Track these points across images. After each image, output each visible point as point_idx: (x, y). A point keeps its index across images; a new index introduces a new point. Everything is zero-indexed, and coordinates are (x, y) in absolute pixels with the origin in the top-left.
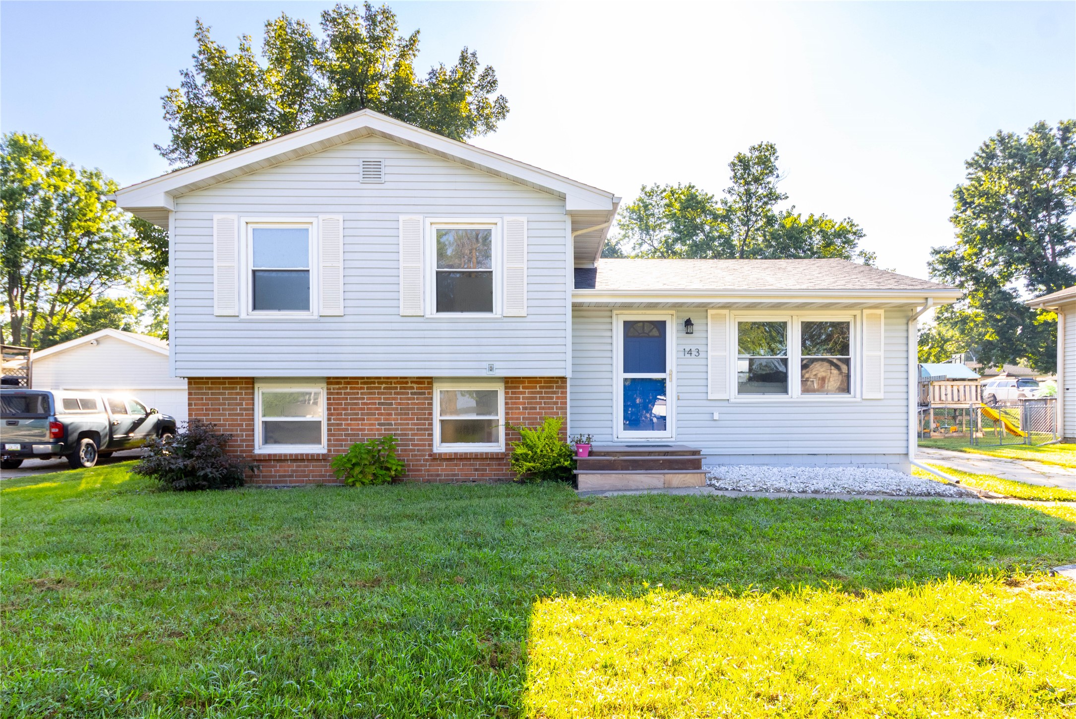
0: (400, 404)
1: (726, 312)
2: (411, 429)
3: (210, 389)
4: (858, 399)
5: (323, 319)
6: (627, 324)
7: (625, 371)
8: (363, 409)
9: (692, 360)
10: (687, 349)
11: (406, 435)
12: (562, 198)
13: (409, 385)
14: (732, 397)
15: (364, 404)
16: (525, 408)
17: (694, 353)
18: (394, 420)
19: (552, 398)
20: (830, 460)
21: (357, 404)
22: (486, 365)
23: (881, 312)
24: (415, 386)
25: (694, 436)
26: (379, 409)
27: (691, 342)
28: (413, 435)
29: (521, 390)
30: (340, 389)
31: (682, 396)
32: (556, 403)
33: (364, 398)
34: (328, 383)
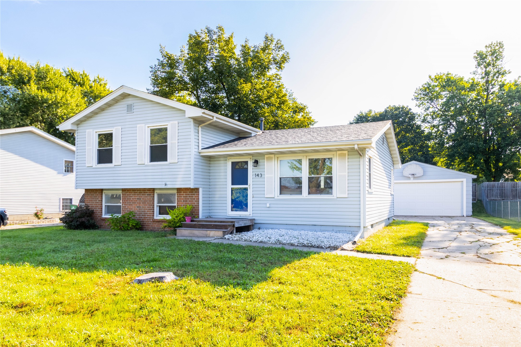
0: (143, 199)
1: (273, 156)
2: (147, 209)
3: (90, 193)
4: (335, 198)
5: (116, 167)
6: (233, 163)
7: (232, 184)
8: (132, 201)
9: (258, 179)
10: (257, 174)
11: (145, 211)
12: (184, 112)
13: (146, 191)
14: (276, 196)
15: (133, 199)
16: (184, 201)
17: (260, 176)
18: (142, 205)
19: (193, 197)
20: (323, 228)
21: (130, 199)
22: (164, 183)
23: (346, 152)
24: (148, 192)
25: (260, 214)
26: (137, 201)
27: (258, 171)
28: (147, 211)
29: (182, 193)
30: (125, 193)
31: (255, 196)
32: (194, 199)
33: (133, 197)
34: (123, 191)
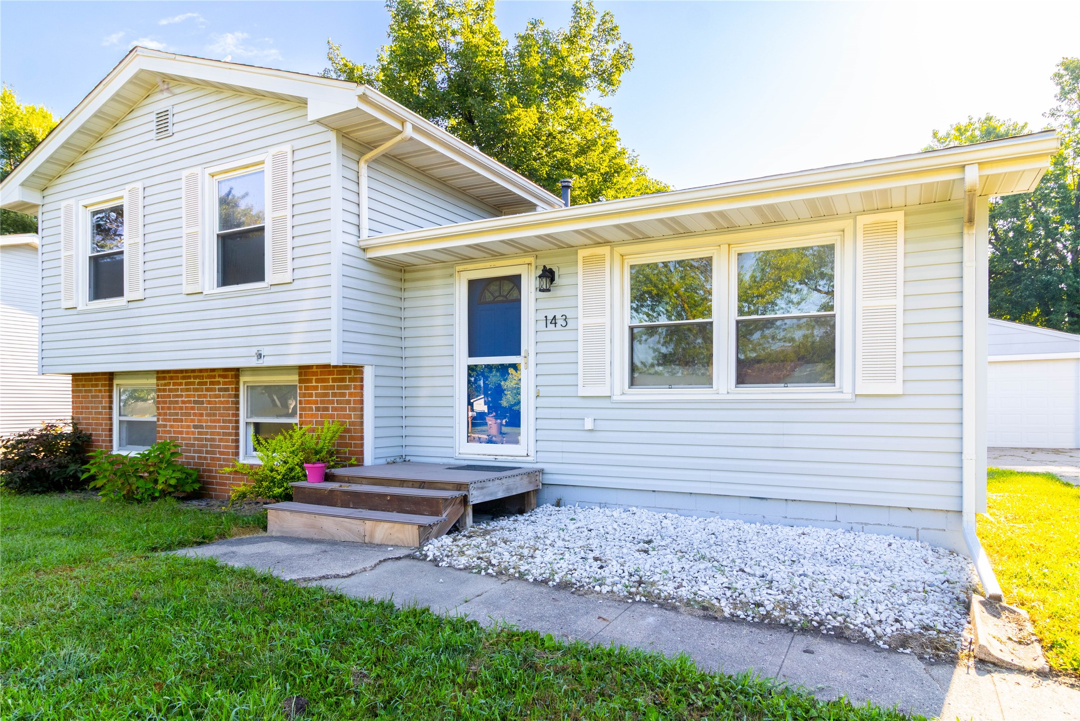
0: (209, 402)
1: (605, 250)
2: (219, 434)
3: (84, 386)
4: (849, 397)
5: (132, 305)
6: (472, 283)
7: (471, 354)
8: (181, 408)
9: (555, 334)
10: (550, 317)
11: (213, 440)
12: (302, 102)
13: (217, 379)
14: (617, 391)
15: (183, 402)
16: (318, 409)
17: (560, 322)
18: (206, 421)
19: (344, 395)
20: (793, 511)
21: (177, 402)
22: (254, 351)
23: (898, 217)
24: (221, 380)
25: (560, 455)
26: (193, 408)
27: (553, 304)
28: (221, 440)
29: (314, 384)
30: (165, 385)
31: (543, 391)
32: (348, 402)
33: (184, 395)
34: (158, 379)
